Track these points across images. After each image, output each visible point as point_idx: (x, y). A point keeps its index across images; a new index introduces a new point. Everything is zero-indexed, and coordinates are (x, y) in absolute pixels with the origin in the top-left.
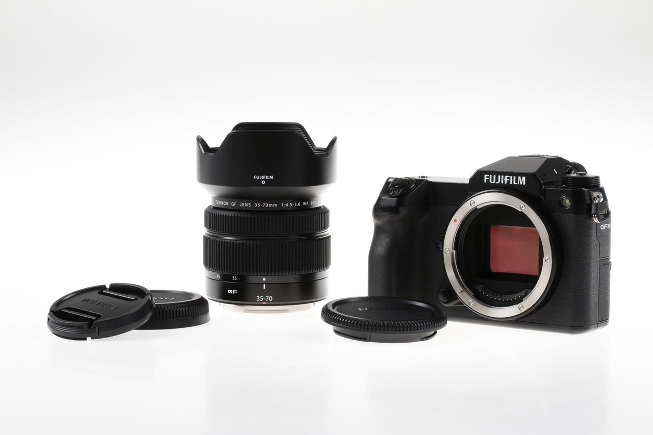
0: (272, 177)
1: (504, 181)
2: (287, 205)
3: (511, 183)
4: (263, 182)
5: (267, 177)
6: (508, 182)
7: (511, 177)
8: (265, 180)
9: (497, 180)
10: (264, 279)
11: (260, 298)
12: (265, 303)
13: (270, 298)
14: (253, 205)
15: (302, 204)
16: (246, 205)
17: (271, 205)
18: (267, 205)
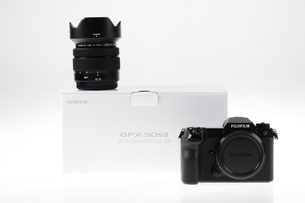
0: (100, 34)
1: (240, 127)
2: (105, 45)
3: (243, 127)
4: (97, 36)
5: (98, 34)
6: (242, 127)
7: (243, 125)
8: (97, 35)
9: (237, 126)
10: (98, 72)
11: (96, 79)
12: (98, 81)
13: (100, 79)
14: (92, 45)
15: (110, 45)
16: (90, 45)
17: (99, 45)
18: (98, 45)
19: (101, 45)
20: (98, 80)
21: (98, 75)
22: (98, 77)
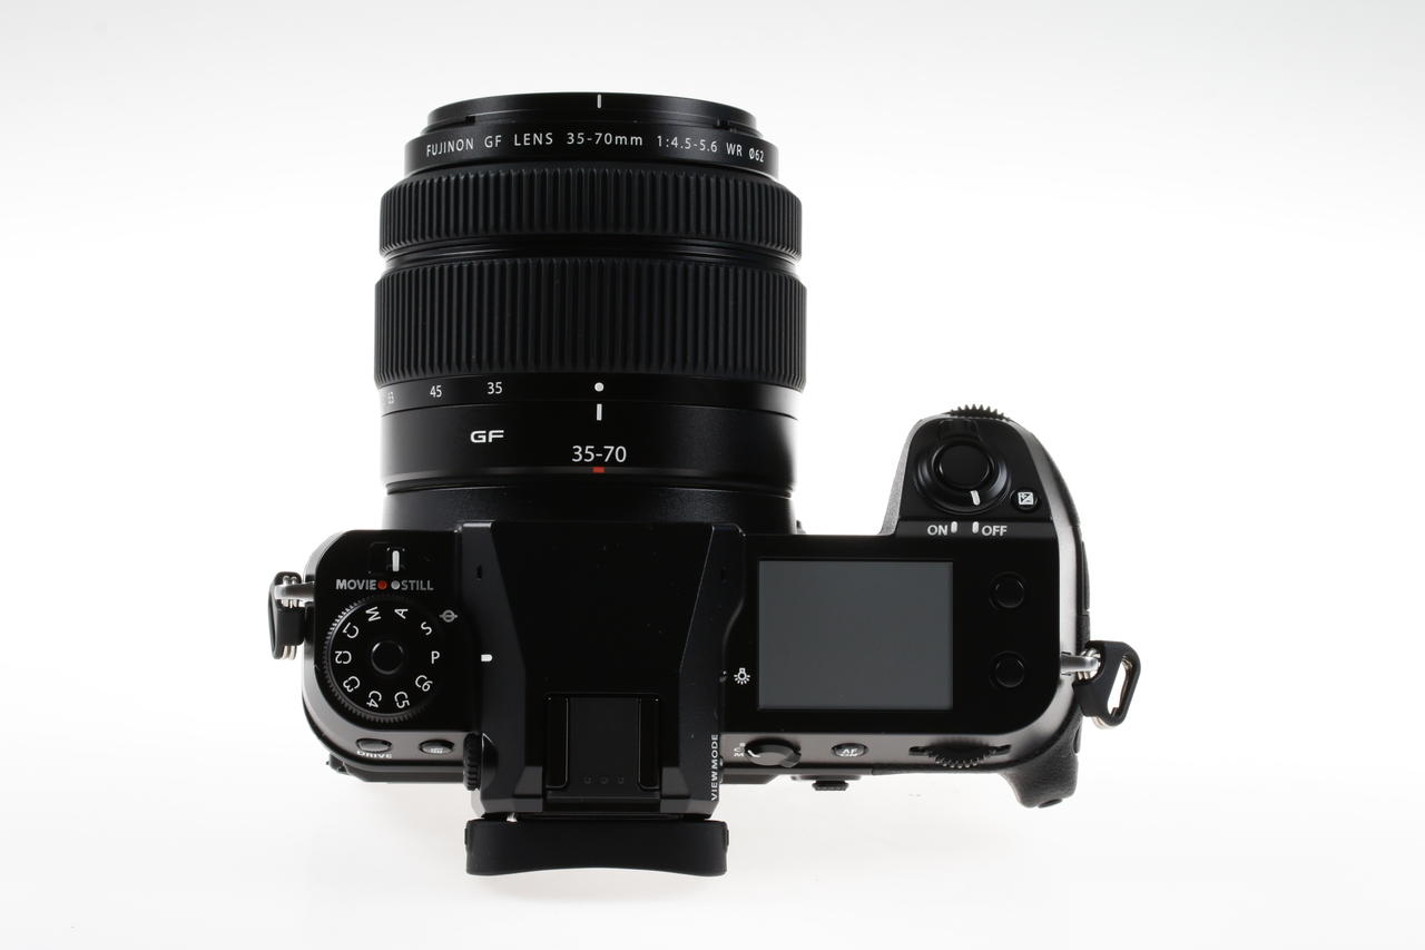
2: (676, 143)
10: (599, 387)
11: (582, 453)
12: (599, 470)
13: (618, 453)
14: (560, 138)
15: (723, 149)
16: (539, 140)
17: (621, 139)
18: (608, 138)
19: (637, 140)
20: (598, 462)
21: (599, 417)
22: (599, 435)
